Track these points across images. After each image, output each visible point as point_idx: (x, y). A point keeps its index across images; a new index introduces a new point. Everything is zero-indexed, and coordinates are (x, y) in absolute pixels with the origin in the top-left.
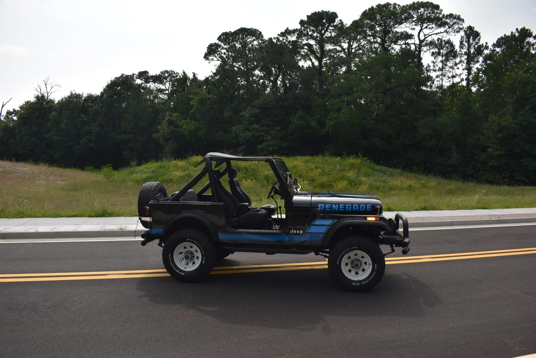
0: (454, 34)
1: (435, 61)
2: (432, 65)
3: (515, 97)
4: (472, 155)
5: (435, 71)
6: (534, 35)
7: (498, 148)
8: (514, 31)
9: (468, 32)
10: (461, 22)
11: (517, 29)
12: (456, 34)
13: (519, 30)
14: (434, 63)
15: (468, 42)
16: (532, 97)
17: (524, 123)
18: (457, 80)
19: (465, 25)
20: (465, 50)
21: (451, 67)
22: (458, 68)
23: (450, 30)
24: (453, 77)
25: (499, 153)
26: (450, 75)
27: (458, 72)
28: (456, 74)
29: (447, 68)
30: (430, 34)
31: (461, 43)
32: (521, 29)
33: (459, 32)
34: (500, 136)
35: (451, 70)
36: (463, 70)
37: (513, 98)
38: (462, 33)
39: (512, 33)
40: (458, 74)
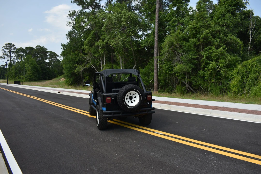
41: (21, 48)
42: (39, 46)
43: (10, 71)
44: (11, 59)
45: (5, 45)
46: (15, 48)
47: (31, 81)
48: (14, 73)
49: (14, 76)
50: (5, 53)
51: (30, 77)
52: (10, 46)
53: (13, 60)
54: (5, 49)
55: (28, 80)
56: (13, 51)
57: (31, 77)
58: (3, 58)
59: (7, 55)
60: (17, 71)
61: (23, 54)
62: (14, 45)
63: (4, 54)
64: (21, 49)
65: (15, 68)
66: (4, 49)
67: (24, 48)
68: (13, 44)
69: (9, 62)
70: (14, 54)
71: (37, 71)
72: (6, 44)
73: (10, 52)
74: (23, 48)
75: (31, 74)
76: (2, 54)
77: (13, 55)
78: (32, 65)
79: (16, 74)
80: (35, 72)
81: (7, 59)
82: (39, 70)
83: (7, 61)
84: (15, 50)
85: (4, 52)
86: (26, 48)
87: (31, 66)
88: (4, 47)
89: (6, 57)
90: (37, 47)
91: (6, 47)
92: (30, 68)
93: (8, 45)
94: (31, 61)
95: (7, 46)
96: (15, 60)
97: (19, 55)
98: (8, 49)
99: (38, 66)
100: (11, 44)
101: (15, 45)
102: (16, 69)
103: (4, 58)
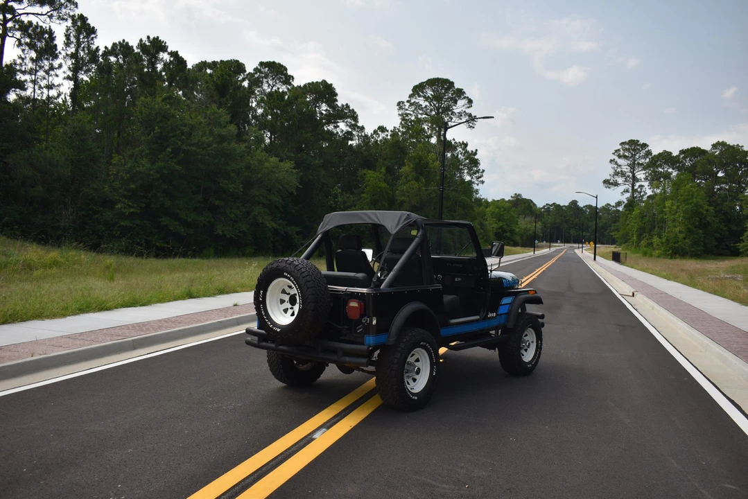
0: (58, 21)
1: (23, 56)
2: (19, 61)
3: (152, 133)
4: (90, 212)
5: (24, 73)
6: (169, 50)
7: (130, 204)
8: (145, 39)
9: (79, 24)
10: (72, 6)
11: (148, 37)
12: (61, 22)
13: (151, 38)
14: (23, 59)
15: (77, 38)
16: (173, 136)
17: (165, 172)
18: (53, 93)
19: (77, 12)
20: (72, 50)
21: (47, 72)
22: (57, 76)
23: (55, 13)
24: (50, 87)
25: (132, 210)
26: (43, 83)
27: (56, 81)
28: (53, 85)
29: (41, 73)
30: (20, 12)
31: (67, 36)
32: (154, 38)
33: (67, 20)
34: (133, 186)
35: (47, 76)
36: (64, 78)
37: (149, 134)
38: (69, 23)
39: (141, 40)
40: (56, 84)
41: (665, 152)
42: (723, 144)
43: (628, 222)
44: (633, 186)
45: (620, 147)
46: (649, 153)
47: (677, 256)
48: (635, 229)
49: (635, 238)
50: (619, 170)
51: (675, 243)
52: (633, 147)
53: (639, 190)
54: (620, 156)
55: (671, 251)
56: (642, 164)
57: (680, 243)
58: (612, 184)
59: (623, 174)
60: (645, 223)
61: (670, 170)
62: (645, 145)
63: (616, 174)
64: (666, 157)
65: (640, 213)
66: (616, 158)
67: (675, 153)
68: (641, 142)
69: (628, 195)
70: (644, 172)
71: (704, 225)
72: (622, 144)
73: (633, 167)
74: (671, 153)
75: (681, 236)
76: (612, 172)
77: (641, 175)
78: (688, 204)
79: (641, 232)
80: (696, 227)
81: (622, 188)
82: (708, 222)
83: (624, 191)
84: (648, 160)
85: (616, 166)
86: (682, 152)
87: (684, 209)
88: (616, 151)
89: (620, 180)
90: (714, 146)
91: (622, 152)
92: (680, 217)
93: (627, 147)
94: (686, 194)
95: (625, 150)
96: (644, 189)
97: (655, 175)
98: (625, 157)
99: (707, 210)
100: (638, 141)
101: (648, 146)
102: (642, 216)
103: (616, 184)
